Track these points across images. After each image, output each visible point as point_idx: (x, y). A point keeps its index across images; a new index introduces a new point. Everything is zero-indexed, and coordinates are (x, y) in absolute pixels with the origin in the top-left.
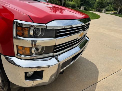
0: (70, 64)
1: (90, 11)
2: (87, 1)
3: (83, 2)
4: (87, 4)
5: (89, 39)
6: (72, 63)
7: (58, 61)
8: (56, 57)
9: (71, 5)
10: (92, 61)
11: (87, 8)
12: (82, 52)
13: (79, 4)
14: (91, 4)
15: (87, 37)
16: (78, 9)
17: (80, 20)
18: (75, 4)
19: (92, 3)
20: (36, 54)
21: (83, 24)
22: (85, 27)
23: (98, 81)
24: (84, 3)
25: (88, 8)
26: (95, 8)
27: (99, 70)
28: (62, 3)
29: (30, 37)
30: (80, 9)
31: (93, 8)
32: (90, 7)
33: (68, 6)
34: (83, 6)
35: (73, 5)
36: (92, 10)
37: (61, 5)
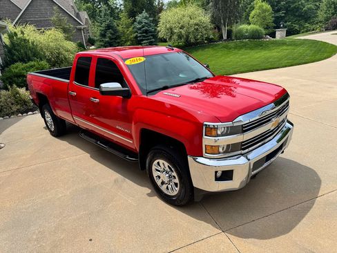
0: (264, 166)
1: (307, 31)
2: (294, 7)
3: (281, 14)
4: (295, 16)
5: (292, 124)
6: (266, 165)
7: (249, 160)
8: (246, 155)
9: (246, 32)
10: (308, 166)
11: (297, 27)
12: (281, 147)
13: (270, 19)
14: (306, 12)
15: (288, 122)
16: (269, 38)
19: (309, 9)
20: (224, 153)
23: (320, 194)
24: (285, 13)
25: (300, 25)
26: (320, 22)
27: (322, 179)
28: (223, 32)
29: (218, 136)
30: (274, 37)
31: (317, 23)
32: (306, 21)
33: (240, 36)
34: (282, 28)
35: (253, 31)
36: (313, 30)
37: (221, 37)
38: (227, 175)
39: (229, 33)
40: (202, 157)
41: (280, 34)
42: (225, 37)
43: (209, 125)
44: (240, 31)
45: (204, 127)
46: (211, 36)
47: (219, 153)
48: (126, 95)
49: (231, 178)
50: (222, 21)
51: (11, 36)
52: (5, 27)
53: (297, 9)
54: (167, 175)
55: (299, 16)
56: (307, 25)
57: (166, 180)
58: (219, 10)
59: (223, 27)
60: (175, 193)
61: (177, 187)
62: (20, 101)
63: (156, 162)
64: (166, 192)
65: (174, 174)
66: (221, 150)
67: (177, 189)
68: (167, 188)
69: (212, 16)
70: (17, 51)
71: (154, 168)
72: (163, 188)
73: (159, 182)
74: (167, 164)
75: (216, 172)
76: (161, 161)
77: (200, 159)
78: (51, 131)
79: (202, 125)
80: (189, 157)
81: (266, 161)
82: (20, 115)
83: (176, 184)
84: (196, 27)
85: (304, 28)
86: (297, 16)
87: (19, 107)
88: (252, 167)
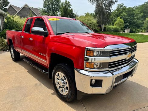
1: (138, 32)
2: (133, 22)
3: (128, 24)
4: (133, 26)
5: (138, 61)
7: (113, 75)
8: (111, 72)
9: (112, 29)
11: (134, 30)
13: (123, 26)
14: (138, 24)
15: (135, 59)
16: (122, 32)
17: (126, 44)
18: (118, 27)
19: (140, 23)
20: (97, 68)
21: (130, 47)
22: (132, 49)
25: (136, 29)
26: (145, 29)
28: (102, 28)
29: (94, 56)
30: (124, 32)
31: (143, 29)
32: (138, 28)
33: (109, 30)
34: (128, 28)
35: (115, 28)
36: (141, 32)
37: (101, 30)
38: (98, 83)
39: (105, 28)
40: (83, 70)
41: (127, 31)
42: (103, 30)
43: (89, 49)
44: (110, 28)
45: (86, 50)
46: (97, 29)
47: (94, 68)
48: (46, 34)
49: (101, 86)
50: (102, 23)
51: (8, 18)
52: (6, 15)
53: (134, 23)
54: (63, 82)
55: (135, 26)
56: (139, 30)
57: (62, 85)
58: (101, 18)
59: (102, 25)
60: (66, 93)
61: (67, 90)
62: (4, 45)
63: (57, 74)
64: (61, 92)
65: (66, 81)
66: (95, 66)
67: (68, 91)
68: (62, 90)
69: (98, 21)
70: (9, 24)
71: (56, 77)
72: (60, 90)
73: (58, 86)
74: (63, 75)
75: (91, 80)
76: (60, 73)
77: (82, 71)
78: (12, 58)
79: (85, 48)
80: (75, 70)
81: (123, 78)
82: (2, 51)
83: (67, 88)
84: (90, 24)
85: (137, 30)
86: (134, 26)
87: (3, 47)
88: (114, 81)
